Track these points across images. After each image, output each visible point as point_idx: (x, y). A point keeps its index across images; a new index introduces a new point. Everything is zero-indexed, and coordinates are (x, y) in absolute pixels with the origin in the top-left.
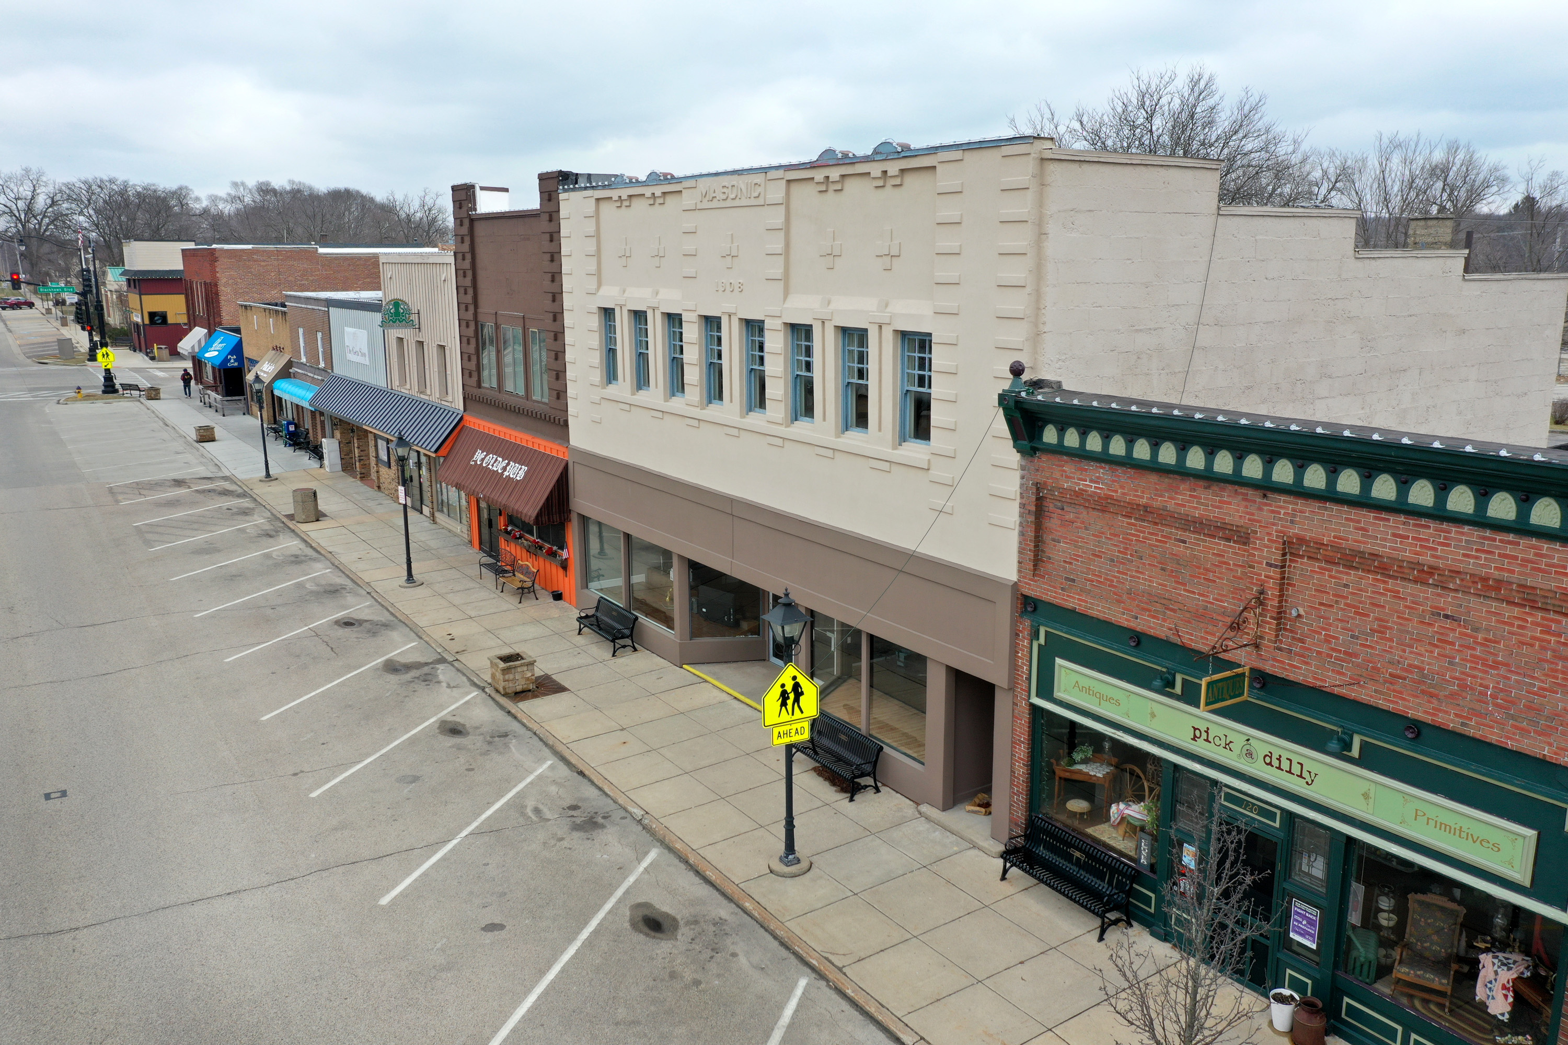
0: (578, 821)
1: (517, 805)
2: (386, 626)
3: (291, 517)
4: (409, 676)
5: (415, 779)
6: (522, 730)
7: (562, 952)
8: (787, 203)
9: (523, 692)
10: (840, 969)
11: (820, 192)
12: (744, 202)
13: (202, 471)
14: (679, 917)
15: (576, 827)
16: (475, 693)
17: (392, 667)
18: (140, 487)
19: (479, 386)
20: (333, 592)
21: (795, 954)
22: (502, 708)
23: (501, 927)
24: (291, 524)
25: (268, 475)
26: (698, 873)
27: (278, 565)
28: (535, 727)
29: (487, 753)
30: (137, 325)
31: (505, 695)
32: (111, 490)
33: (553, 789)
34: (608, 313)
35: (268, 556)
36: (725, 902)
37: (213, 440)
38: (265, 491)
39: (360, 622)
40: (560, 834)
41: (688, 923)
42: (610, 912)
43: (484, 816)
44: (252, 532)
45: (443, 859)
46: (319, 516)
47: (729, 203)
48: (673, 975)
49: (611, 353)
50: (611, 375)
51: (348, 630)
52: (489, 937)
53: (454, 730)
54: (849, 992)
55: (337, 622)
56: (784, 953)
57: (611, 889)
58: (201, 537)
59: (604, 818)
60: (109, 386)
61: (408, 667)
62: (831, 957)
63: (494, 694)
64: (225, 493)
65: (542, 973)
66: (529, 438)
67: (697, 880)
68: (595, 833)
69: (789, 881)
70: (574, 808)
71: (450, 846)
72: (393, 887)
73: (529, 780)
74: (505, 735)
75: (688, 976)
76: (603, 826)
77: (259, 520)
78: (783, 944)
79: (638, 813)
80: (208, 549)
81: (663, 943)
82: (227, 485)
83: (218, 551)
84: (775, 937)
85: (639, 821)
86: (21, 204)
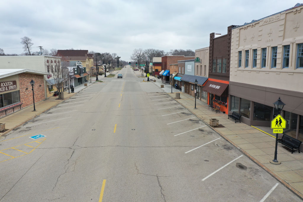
0: (226, 148)
1: (213, 143)
2: (190, 114)
3: (175, 98)
4: (194, 122)
5: (193, 136)
6: (215, 132)
7: (221, 167)
8: (285, 19)
9: (216, 126)
10: (288, 183)
11: (294, 14)
12: (275, 21)
13: (161, 91)
14: (247, 167)
15: (225, 148)
16: (206, 126)
17: (190, 120)
18: (151, 93)
19: (212, 72)
20: (181, 109)
21: (276, 178)
22: (211, 128)
23: (208, 161)
24: (175, 99)
25: (172, 92)
26: (252, 160)
27: (172, 104)
28: (218, 132)
29: (208, 135)
30: (153, 72)
31: (212, 126)
32: (147, 93)
33: (221, 142)
34: (240, 52)
35: (171, 103)
36: (258, 166)
37: (163, 87)
38: (171, 95)
39: (186, 113)
40: (222, 149)
41: (249, 168)
42: (232, 163)
43: (206, 144)
44: (169, 100)
45: (198, 149)
46: (180, 98)
47: (271, 22)
48: (245, 176)
49: (240, 61)
50: (240, 65)
51: (183, 114)
52: (206, 162)
53: (201, 130)
54: (290, 188)
55: (182, 113)
56: (273, 178)
57: (232, 159)
58: (160, 100)
59: (231, 148)
60: (148, 80)
61: (194, 120)
62: (285, 181)
63: (210, 126)
64: (164, 94)
65: (216, 170)
66: (221, 81)
67: (252, 162)
68: (229, 150)
69: (275, 165)
70: (225, 145)
71: (199, 147)
72: (188, 151)
73: (216, 140)
74: (212, 132)
75: (249, 177)
76: (231, 149)
77: (170, 98)
78: (272, 176)
79: (239, 148)
80: (161, 101)
81: (243, 170)
82: (165, 94)
83: (162, 102)
84: (271, 175)
85: (239, 150)
86: (139, 54)
